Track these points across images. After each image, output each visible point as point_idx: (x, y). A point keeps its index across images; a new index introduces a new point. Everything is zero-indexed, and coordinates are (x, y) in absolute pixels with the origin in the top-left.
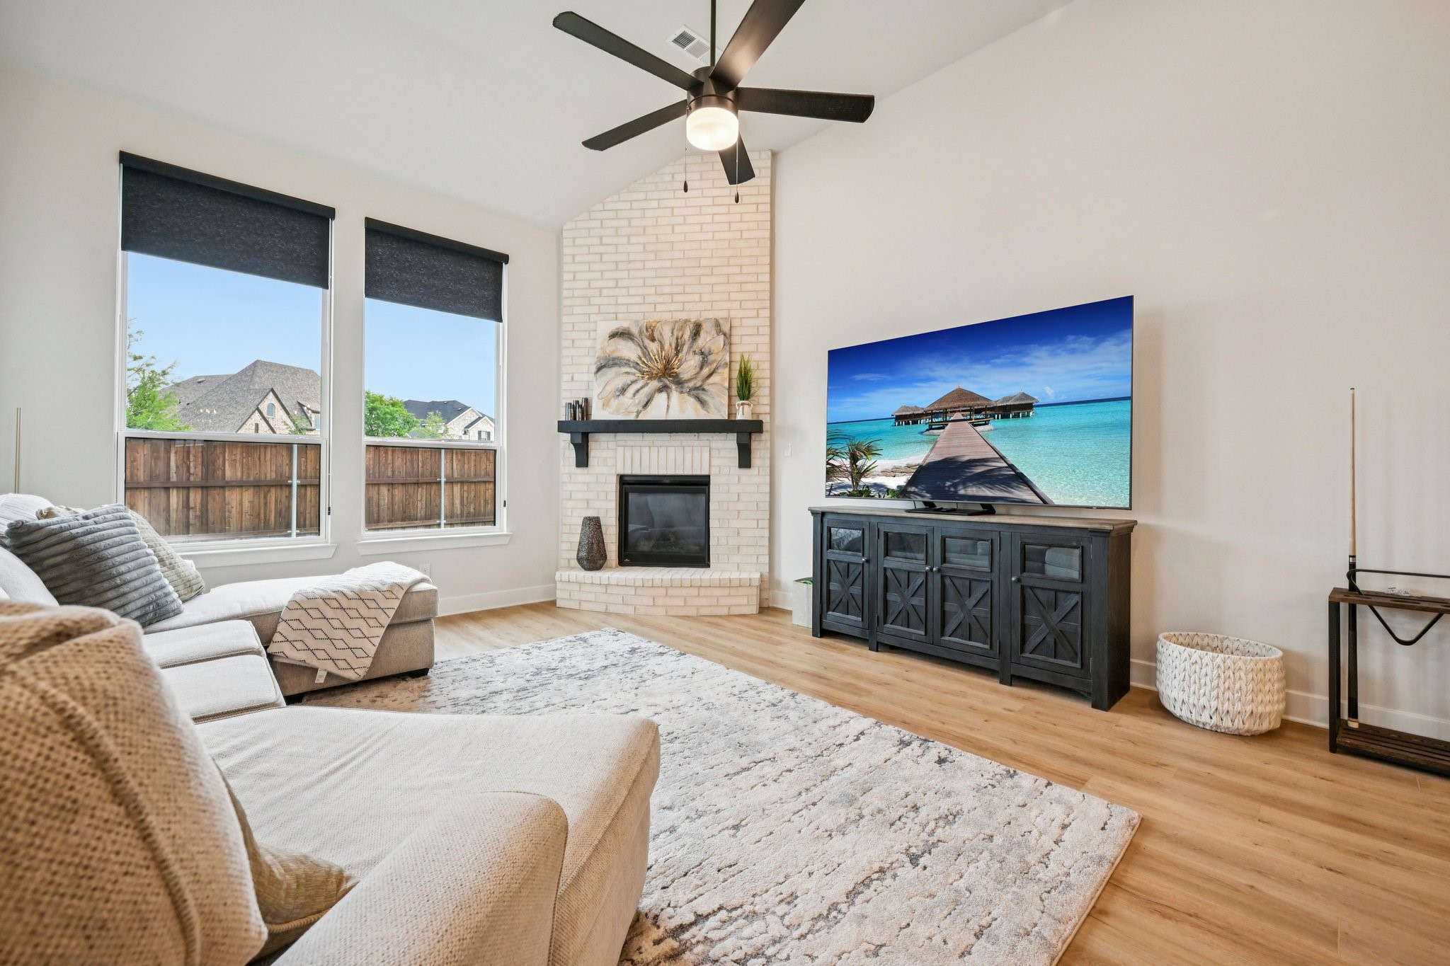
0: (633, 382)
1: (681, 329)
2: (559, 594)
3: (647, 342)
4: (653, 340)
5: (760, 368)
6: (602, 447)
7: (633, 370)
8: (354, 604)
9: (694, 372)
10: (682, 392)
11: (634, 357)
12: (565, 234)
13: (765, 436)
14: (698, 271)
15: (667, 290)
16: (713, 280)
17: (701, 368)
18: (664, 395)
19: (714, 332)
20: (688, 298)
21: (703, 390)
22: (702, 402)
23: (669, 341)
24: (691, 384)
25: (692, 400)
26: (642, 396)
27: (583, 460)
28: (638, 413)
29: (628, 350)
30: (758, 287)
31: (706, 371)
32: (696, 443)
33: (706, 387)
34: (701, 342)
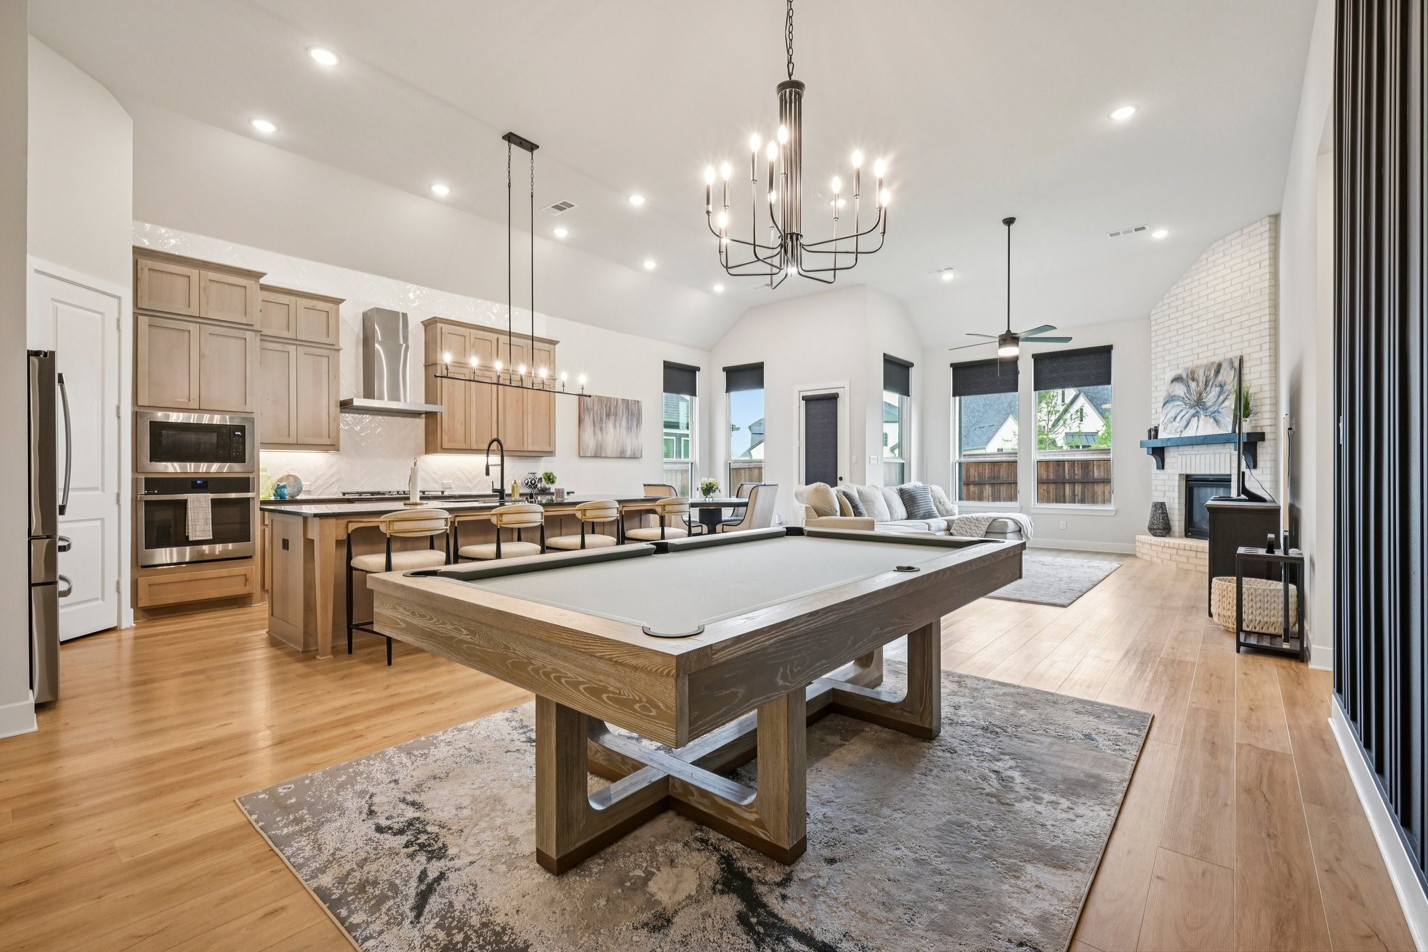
0: (1181, 411)
1: (1209, 370)
2: (1138, 549)
3: (1190, 381)
4: (1193, 380)
5: (1263, 390)
6: (1171, 457)
7: (1182, 403)
8: (974, 521)
9: (1215, 399)
10: (1206, 416)
11: (1182, 394)
12: (1152, 319)
13: (1267, 443)
14: (1223, 324)
15: (1204, 342)
16: (1231, 328)
17: (1219, 397)
18: (1196, 418)
19: (1229, 369)
20: (1217, 345)
21: (1219, 412)
22: (1217, 421)
23: (1202, 379)
24: (1211, 409)
25: (1212, 420)
26: (1184, 422)
27: (1161, 466)
28: (1181, 432)
29: (1180, 390)
30: (1262, 327)
31: (1222, 398)
32: (1223, 451)
33: (1220, 410)
34: (1220, 377)
